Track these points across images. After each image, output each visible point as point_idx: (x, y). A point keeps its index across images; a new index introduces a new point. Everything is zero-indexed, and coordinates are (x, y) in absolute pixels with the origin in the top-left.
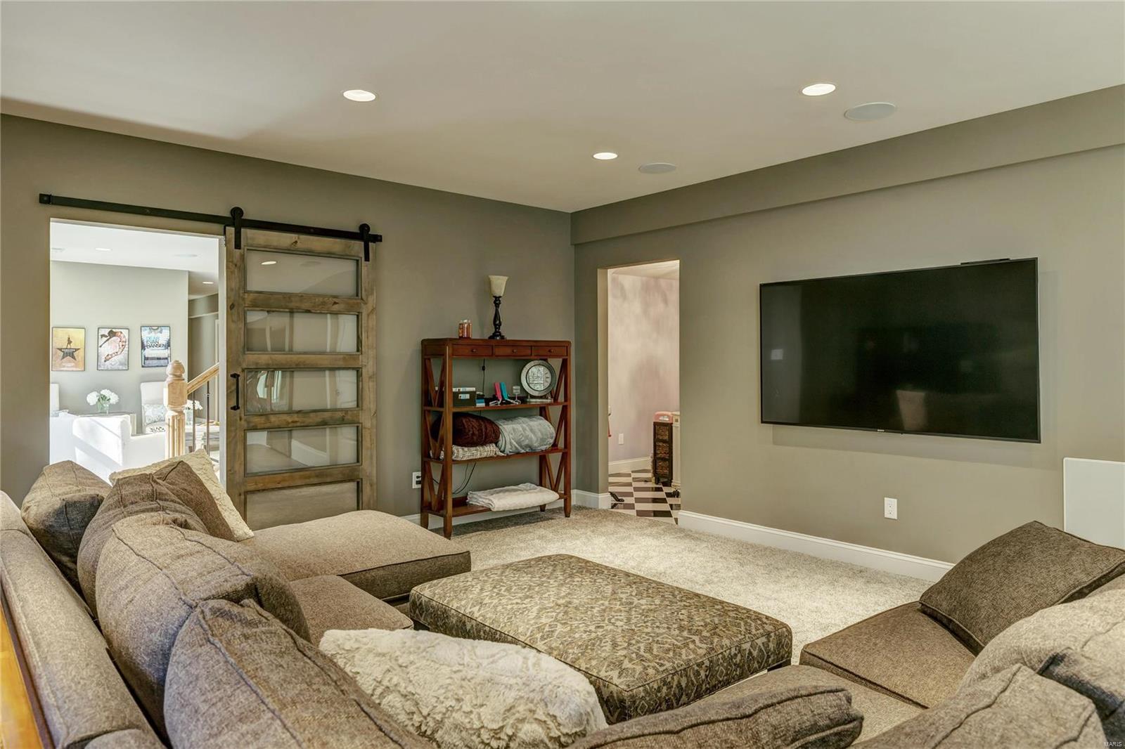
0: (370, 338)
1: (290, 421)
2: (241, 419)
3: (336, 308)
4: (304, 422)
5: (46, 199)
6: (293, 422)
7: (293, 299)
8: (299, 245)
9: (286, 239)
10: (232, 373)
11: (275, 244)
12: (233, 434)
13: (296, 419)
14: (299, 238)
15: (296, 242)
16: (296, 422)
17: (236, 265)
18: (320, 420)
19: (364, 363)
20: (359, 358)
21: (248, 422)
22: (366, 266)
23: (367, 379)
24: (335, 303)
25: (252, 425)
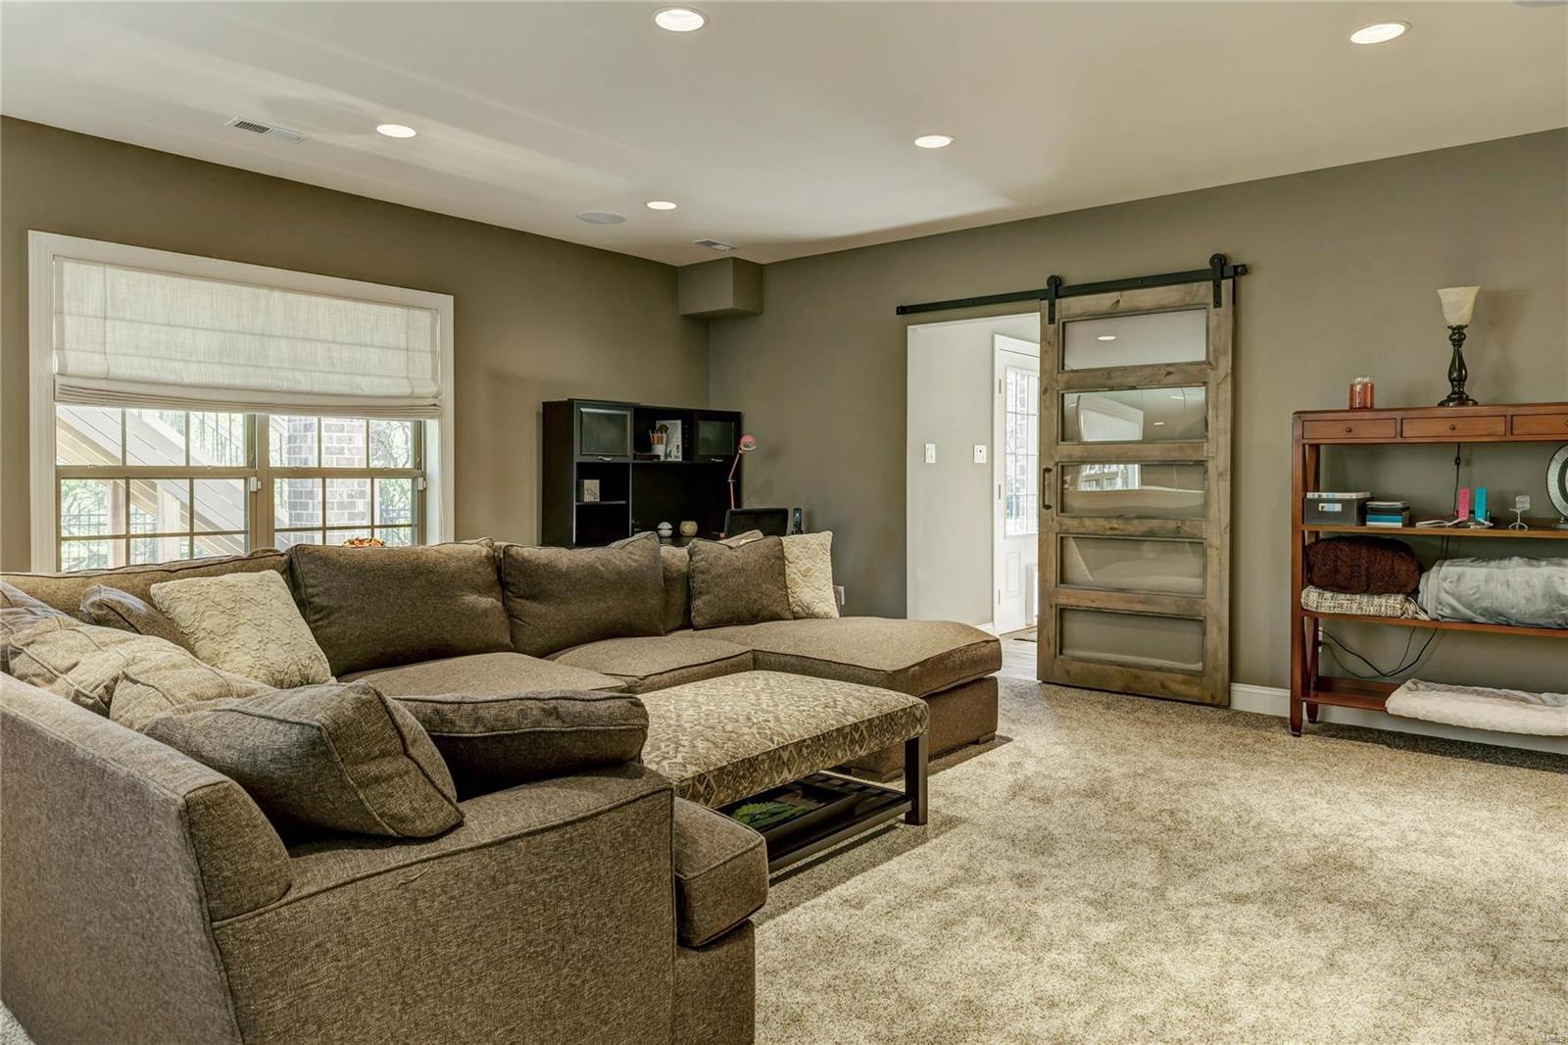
0: (1220, 418)
1: (1108, 527)
2: (1053, 520)
3: (1171, 378)
4: (1124, 531)
5: (902, 310)
6: (1111, 529)
7: (1114, 375)
8: (1122, 305)
9: (1104, 301)
10: (1045, 467)
11: (1093, 309)
12: (1045, 536)
13: (1116, 526)
14: (1121, 296)
15: (1118, 301)
16: (1115, 529)
17: (1049, 343)
18: (1146, 529)
19: (1210, 455)
20: (1203, 447)
21: (1061, 525)
22: (1217, 315)
23: (1216, 477)
24: (1169, 373)
25: (1065, 528)
